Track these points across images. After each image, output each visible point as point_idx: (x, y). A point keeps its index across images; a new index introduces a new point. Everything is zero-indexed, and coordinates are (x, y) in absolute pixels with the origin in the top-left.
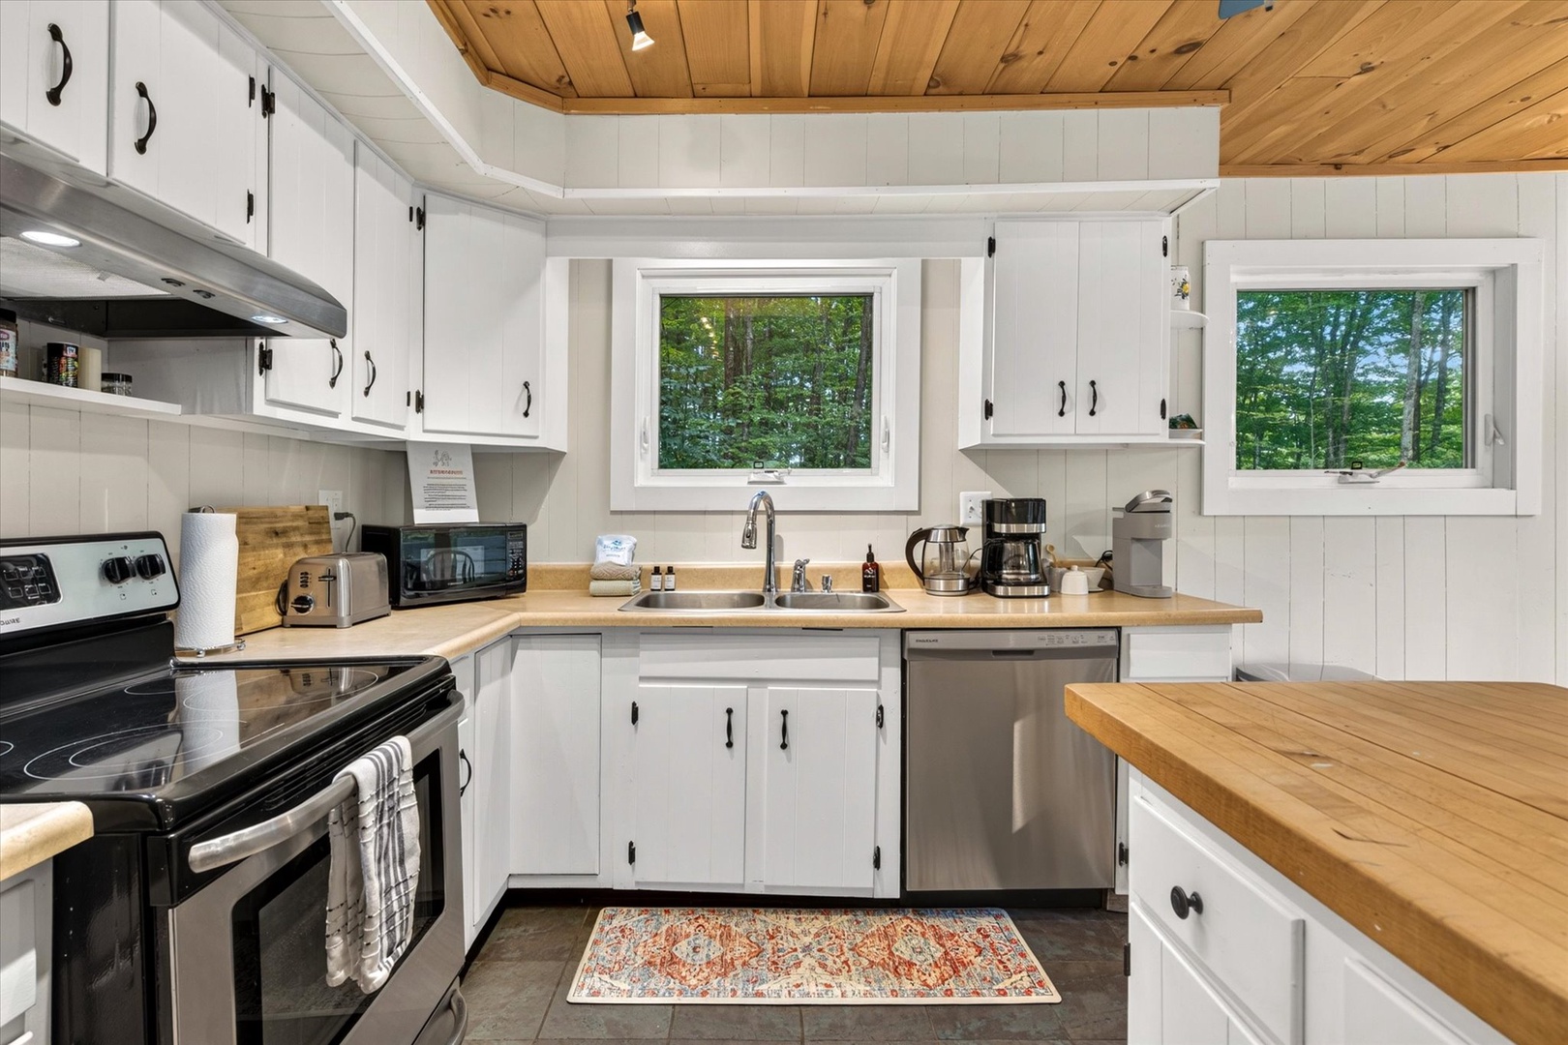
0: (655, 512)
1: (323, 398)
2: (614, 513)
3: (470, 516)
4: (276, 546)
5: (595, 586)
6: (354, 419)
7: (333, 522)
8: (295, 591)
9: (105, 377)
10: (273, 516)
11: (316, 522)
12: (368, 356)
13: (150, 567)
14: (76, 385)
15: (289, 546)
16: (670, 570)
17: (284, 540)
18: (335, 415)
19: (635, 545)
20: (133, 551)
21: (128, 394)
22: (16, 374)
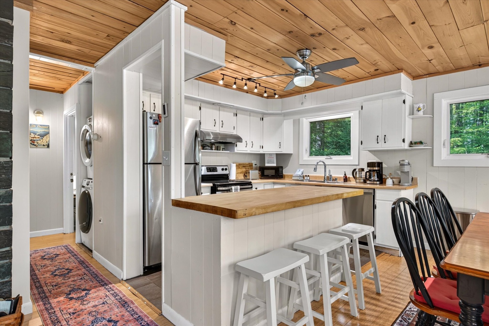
0: (307, 165)
1: (246, 149)
2: (300, 165)
3: (275, 165)
4: (244, 168)
5: (293, 178)
6: (250, 151)
7: (254, 165)
8: (245, 175)
9: (223, 149)
10: (243, 164)
11: (251, 165)
12: (252, 142)
13: (226, 169)
14: (220, 150)
15: (246, 168)
16: (308, 176)
17: (245, 168)
18: (247, 151)
19: (303, 171)
20: (225, 168)
21: (224, 150)
22: (215, 150)
